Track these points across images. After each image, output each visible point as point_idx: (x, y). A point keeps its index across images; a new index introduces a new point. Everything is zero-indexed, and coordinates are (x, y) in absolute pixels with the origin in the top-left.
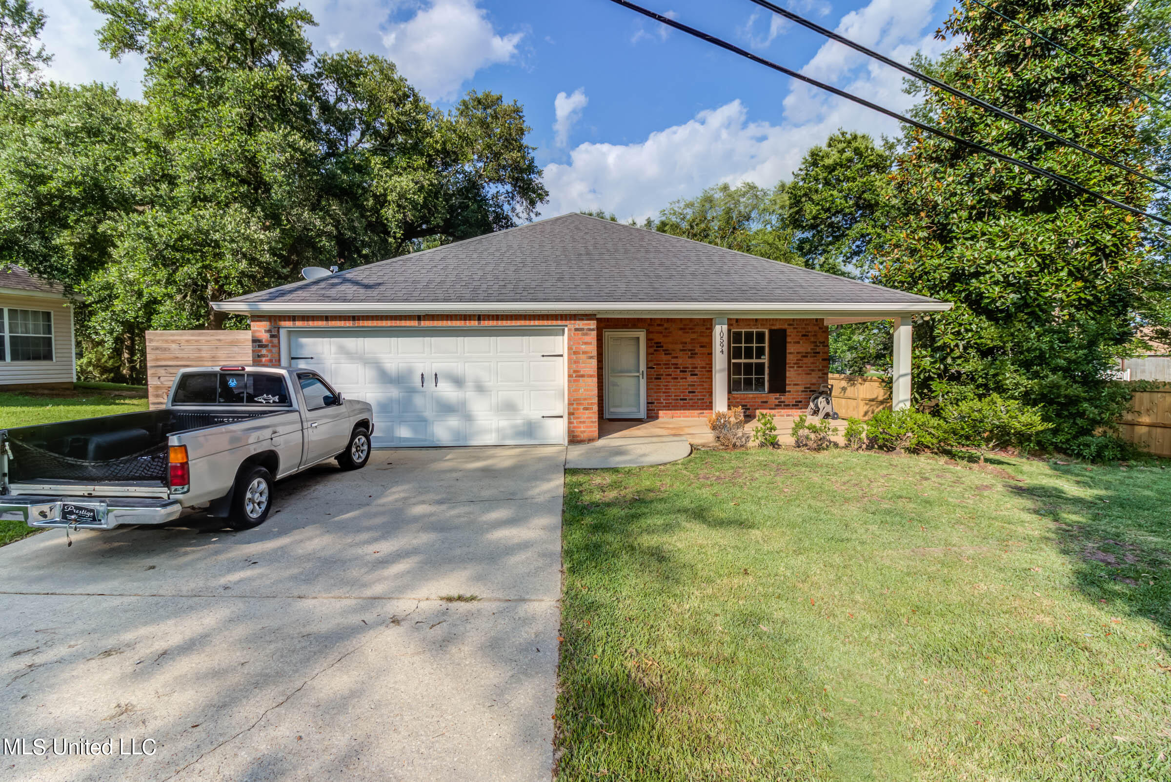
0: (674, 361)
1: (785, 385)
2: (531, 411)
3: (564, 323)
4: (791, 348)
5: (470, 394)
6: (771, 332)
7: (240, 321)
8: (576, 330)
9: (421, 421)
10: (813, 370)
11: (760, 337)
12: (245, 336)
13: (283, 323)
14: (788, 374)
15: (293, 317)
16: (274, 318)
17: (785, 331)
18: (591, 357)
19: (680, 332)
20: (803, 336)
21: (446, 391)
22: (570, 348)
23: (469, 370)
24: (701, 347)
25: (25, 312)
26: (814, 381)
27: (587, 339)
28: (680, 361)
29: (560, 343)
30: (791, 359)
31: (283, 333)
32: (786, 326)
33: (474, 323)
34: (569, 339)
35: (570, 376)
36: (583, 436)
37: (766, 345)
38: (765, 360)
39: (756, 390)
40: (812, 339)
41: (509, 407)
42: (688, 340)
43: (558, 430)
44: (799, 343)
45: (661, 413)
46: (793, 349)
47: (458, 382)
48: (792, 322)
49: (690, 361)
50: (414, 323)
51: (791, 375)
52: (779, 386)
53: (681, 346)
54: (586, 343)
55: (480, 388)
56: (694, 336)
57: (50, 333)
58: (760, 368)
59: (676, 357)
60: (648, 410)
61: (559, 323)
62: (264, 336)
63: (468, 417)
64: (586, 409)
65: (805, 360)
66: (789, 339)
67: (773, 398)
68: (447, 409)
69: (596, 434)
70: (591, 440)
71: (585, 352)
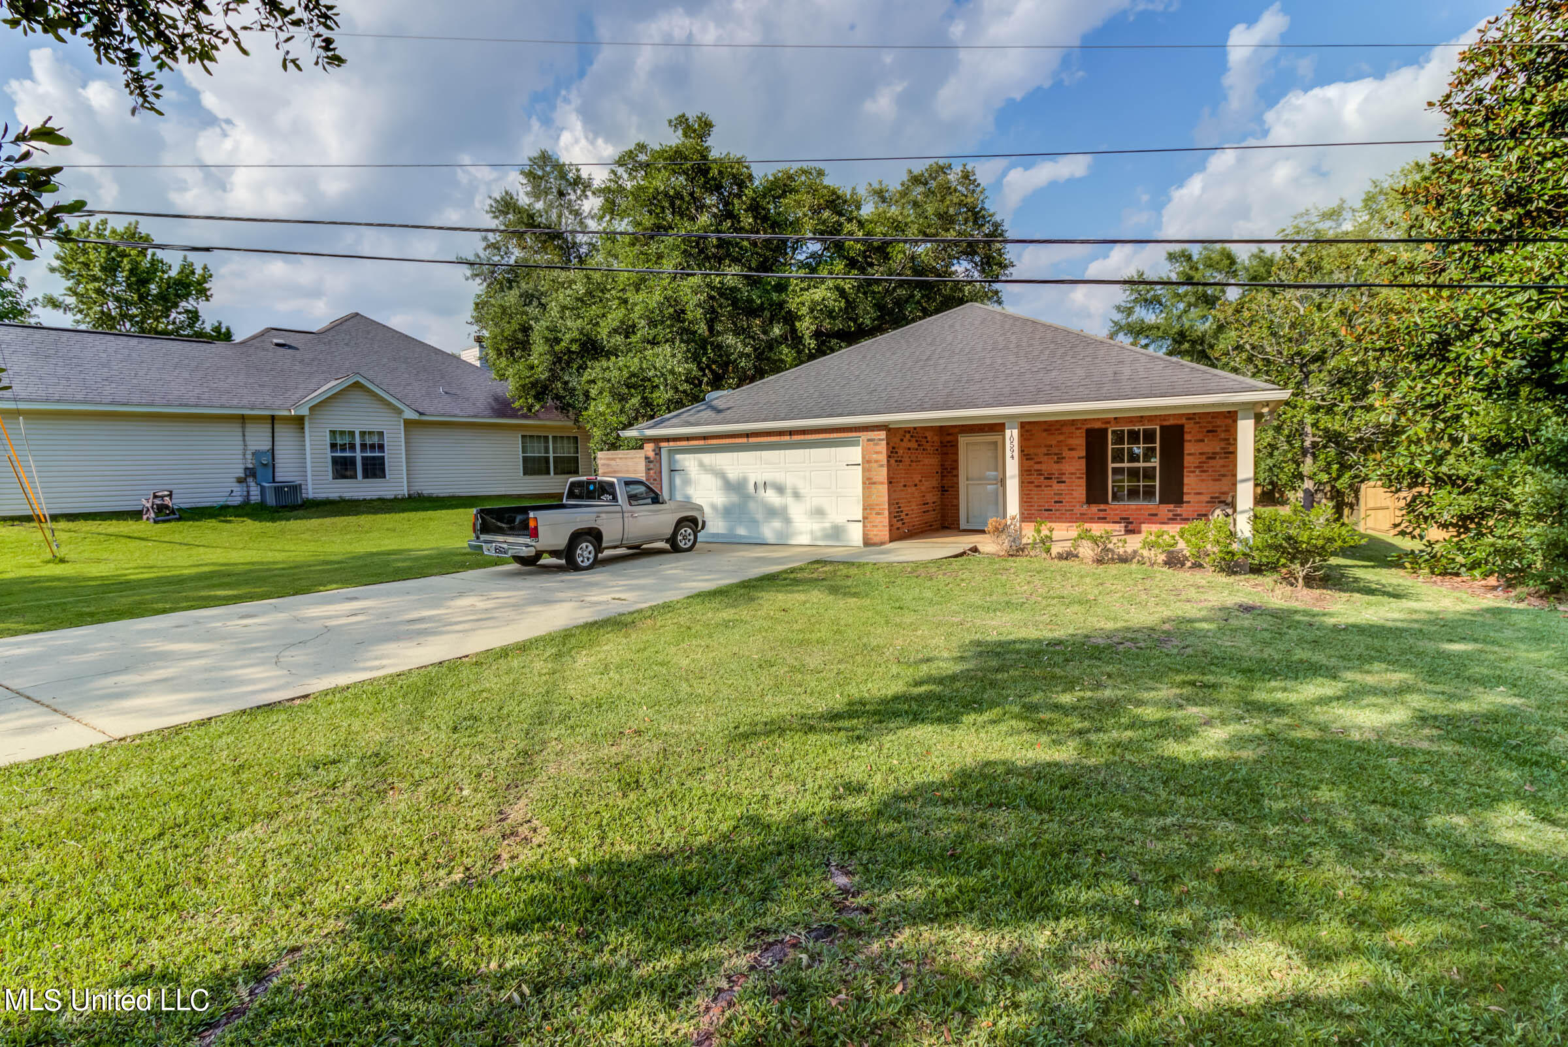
0: (1037, 467)
1: (1182, 494)
2: (837, 517)
3: (857, 434)
4: (1189, 448)
5: (789, 500)
6: (1162, 427)
7: (639, 444)
8: (869, 440)
9: (754, 522)
10: (1224, 476)
11: (1149, 436)
12: (640, 454)
13: (663, 444)
14: (1186, 480)
15: (668, 439)
16: (656, 440)
17: (1182, 426)
18: (882, 466)
19: (1045, 434)
20: (1208, 431)
21: (771, 497)
22: (863, 457)
23: (790, 480)
24: (1070, 449)
25: (562, 437)
27: (878, 448)
28: (1043, 467)
29: (854, 453)
30: (1189, 461)
31: (664, 453)
32: (1184, 421)
33: (787, 438)
34: (863, 449)
35: (864, 483)
36: (876, 540)
37: (1158, 445)
38: (1155, 462)
39: (1144, 499)
40: (1223, 436)
41: (819, 512)
42: (1054, 443)
43: (855, 534)
44: (1202, 441)
46: (1192, 450)
47: (780, 489)
48: (1190, 417)
49: (1056, 466)
50: (744, 440)
51: (1190, 481)
52: (1173, 494)
53: (1044, 450)
54: (877, 453)
55: (797, 495)
57: (577, 452)
58: (1149, 474)
59: (1040, 463)
61: (854, 434)
62: (651, 454)
63: (787, 520)
64: (878, 514)
65: (1212, 463)
66: (1187, 437)
67: (1165, 510)
68: (772, 512)
69: (887, 538)
70: (882, 544)
71: (876, 461)
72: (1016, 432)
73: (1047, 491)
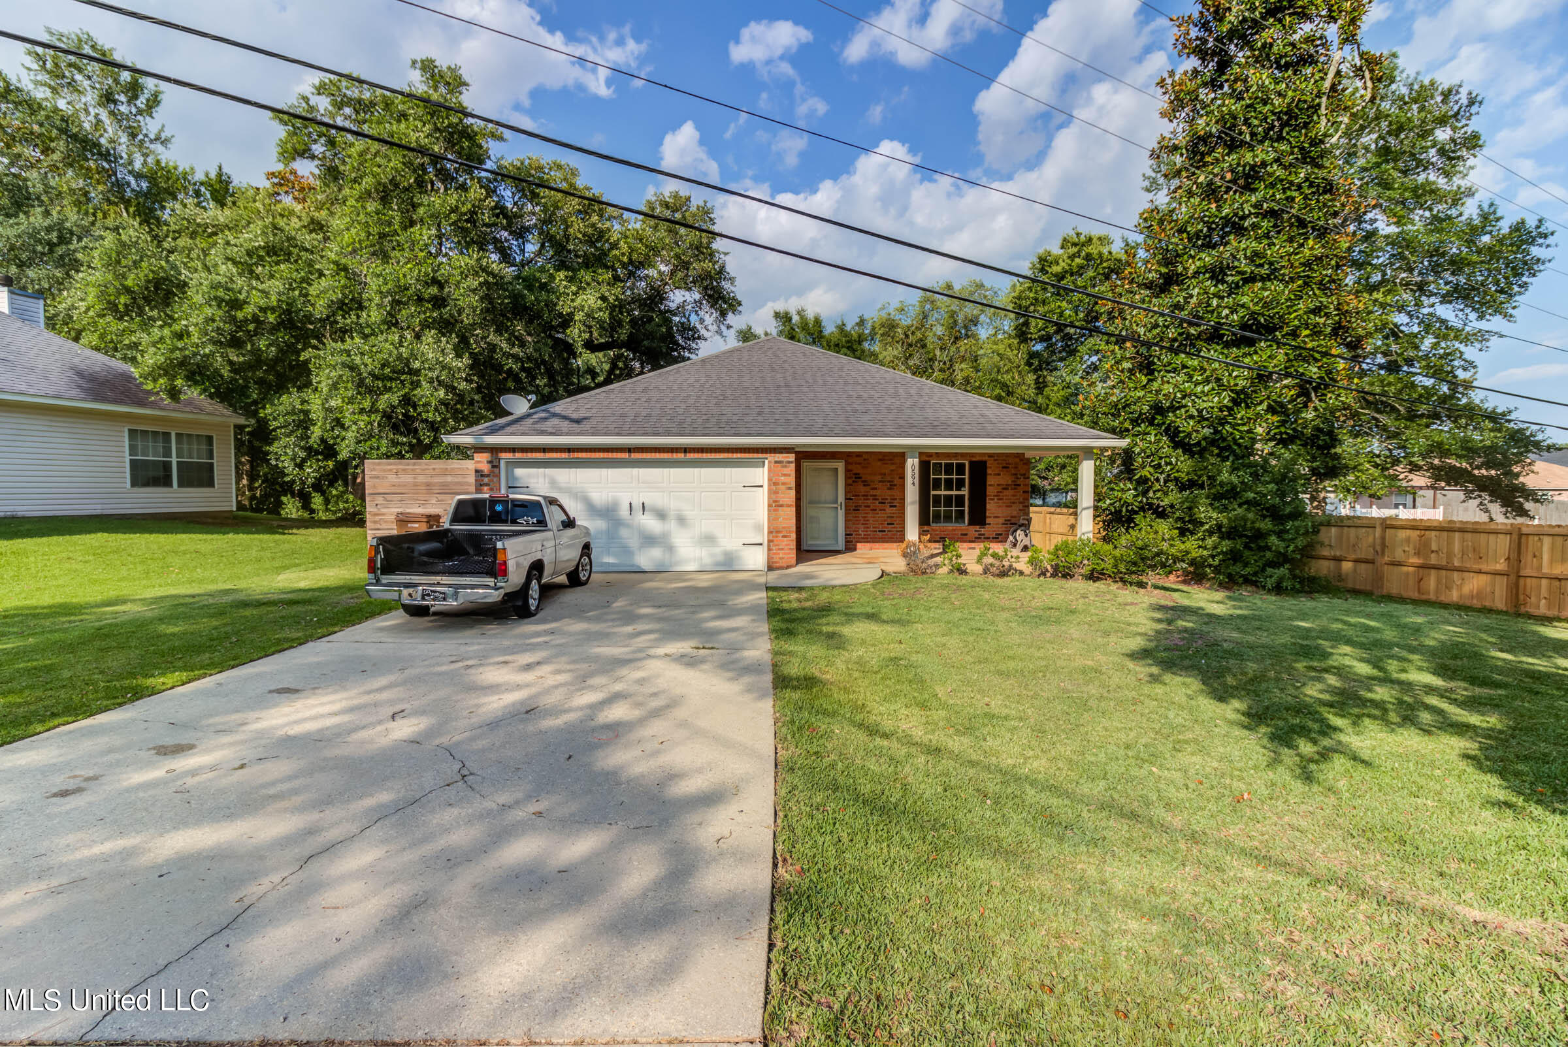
0: (872, 492)
1: (985, 517)
2: (729, 542)
3: (764, 455)
4: (991, 480)
5: (672, 525)
6: (971, 463)
7: (462, 452)
8: (776, 462)
9: (626, 550)
10: (1014, 503)
11: (961, 469)
12: (469, 465)
13: (503, 455)
14: (988, 506)
15: (513, 449)
16: (495, 450)
17: (985, 463)
18: (790, 488)
19: (879, 463)
20: (1003, 469)
21: (650, 523)
22: (770, 480)
23: (671, 504)
26: (1015, 513)
27: (786, 471)
28: (878, 492)
29: (760, 475)
30: (991, 491)
31: (502, 463)
32: (986, 458)
33: (681, 456)
34: (769, 471)
35: (770, 506)
36: (782, 563)
37: (967, 477)
38: (965, 492)
39: (956, 521)
40: (1013, 471)
41: (709, 539)
42: (887, 472)
43: (756, 559)
44: (999, 475)
45: (859, 545)
46: (993, 481)
47: (661, 514)
48: (991, 455)
49: (889, 492)
50: (625, 455)
51: (991, 507)
52: (979, 517)
53: (879, 478)
54: (785, 475)
55: (682, 520)
56: (893, 467)
57: (212, 458)
58: (961, 499)
59: (875, 489)
60: (846, 542)
61: (760, 455)
62: (485, 468)
63: (670, 549)
64: (784, 537)
65: (1006, 492)
66: (989, 471)
67: (973, 530)
68: (650, 540)
69: (794, 561)
70: (788, 567)
71: (784, 484)
72: (916, 461)
73: (881, 514)
